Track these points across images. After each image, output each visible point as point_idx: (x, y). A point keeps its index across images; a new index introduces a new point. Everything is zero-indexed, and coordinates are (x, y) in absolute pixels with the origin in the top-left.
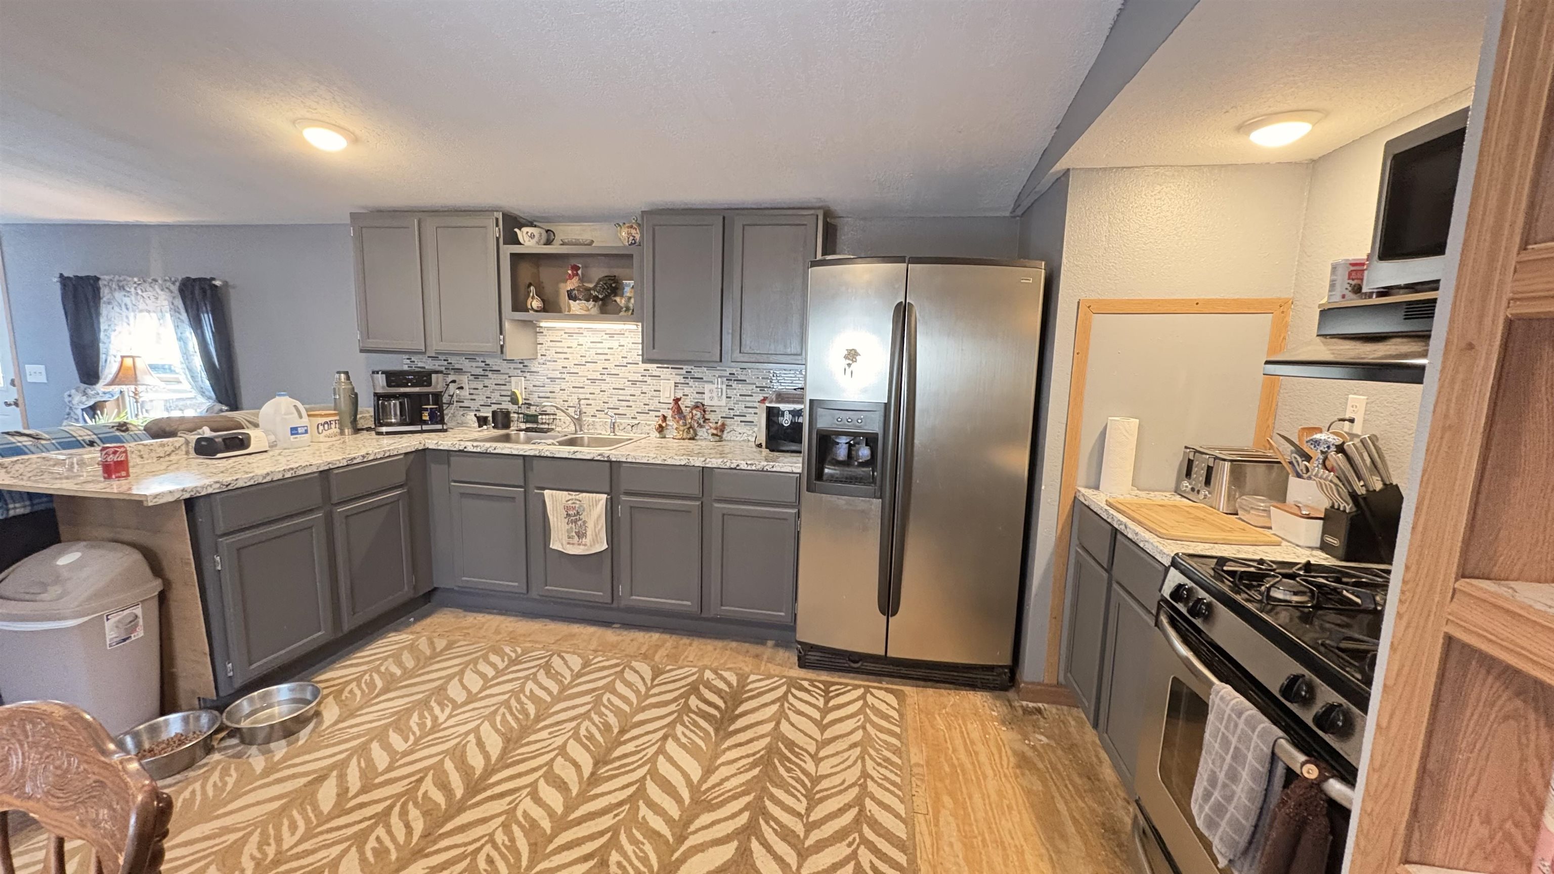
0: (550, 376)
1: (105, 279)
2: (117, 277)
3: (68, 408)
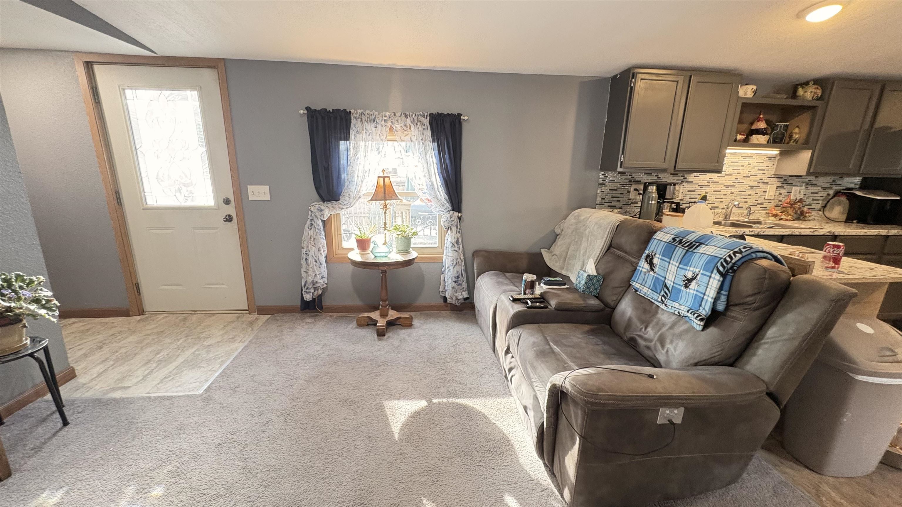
0: (700, 184)
1: (355, 113)
2: (368, 112)
3: (309, 221)
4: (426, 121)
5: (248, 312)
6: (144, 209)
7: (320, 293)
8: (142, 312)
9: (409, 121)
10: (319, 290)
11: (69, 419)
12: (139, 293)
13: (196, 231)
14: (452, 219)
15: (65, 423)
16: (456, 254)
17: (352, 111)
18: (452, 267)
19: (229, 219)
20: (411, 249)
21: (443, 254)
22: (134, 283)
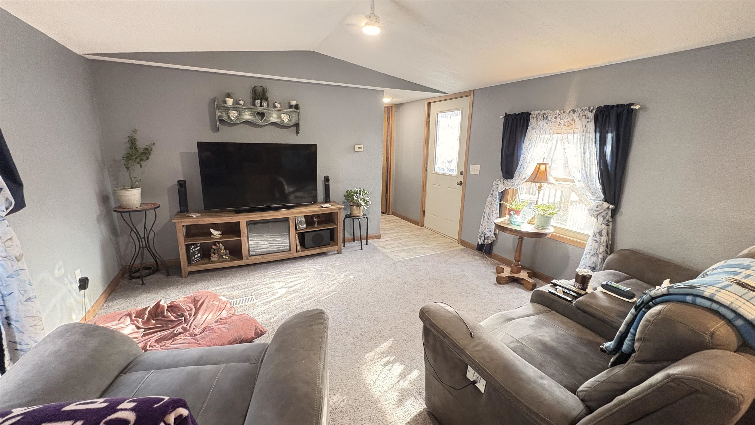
1: (534, 113)
2: (543, 112)
3: (492, 190)
4: (591, 115)
5: (457, 241)
6: (433, 174)
7: (490, 242)
8: (423, 226)
9: (575, 116)
10: (489, 240)
11: (363, 248)
12: (424, 216)
13: (448, 188)
14: (598, 209)
15: (362, 249)
16: (596, 245)
17: (532, 113)
18: (590, 256)
19: (461, 184)
20: (550, 226)
21: (587, 241)
22: (423, 210)
